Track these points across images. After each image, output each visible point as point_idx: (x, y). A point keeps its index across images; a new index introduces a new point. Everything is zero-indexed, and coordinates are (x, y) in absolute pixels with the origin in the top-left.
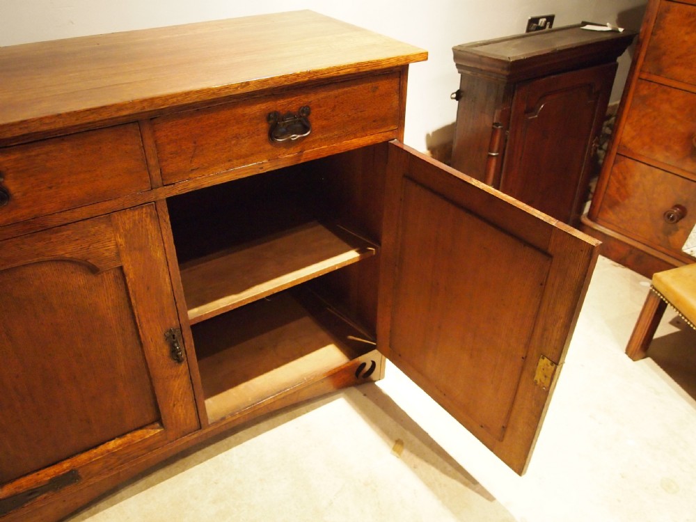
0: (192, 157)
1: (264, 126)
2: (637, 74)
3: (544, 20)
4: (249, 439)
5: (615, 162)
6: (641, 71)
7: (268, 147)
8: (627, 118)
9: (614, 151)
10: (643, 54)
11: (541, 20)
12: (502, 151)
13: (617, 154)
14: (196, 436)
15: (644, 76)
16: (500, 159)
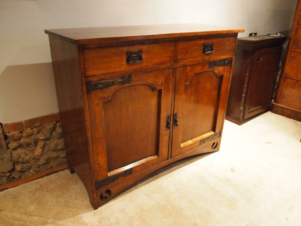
0: (185, 55)
1: (202, 48)
2: (290, 49)
3: (254, 34)
4: (178, 169)
5: (284, 81)
6: (292, 48)
7: (202, 55)
8: (287, 65)
9: (283, 76)
10: (291, 43)
11: (253, 34)
12: (250, 73)
13: (285, 77)
14: (166, 162)
15: (292, 50)
16: (250, 76)
